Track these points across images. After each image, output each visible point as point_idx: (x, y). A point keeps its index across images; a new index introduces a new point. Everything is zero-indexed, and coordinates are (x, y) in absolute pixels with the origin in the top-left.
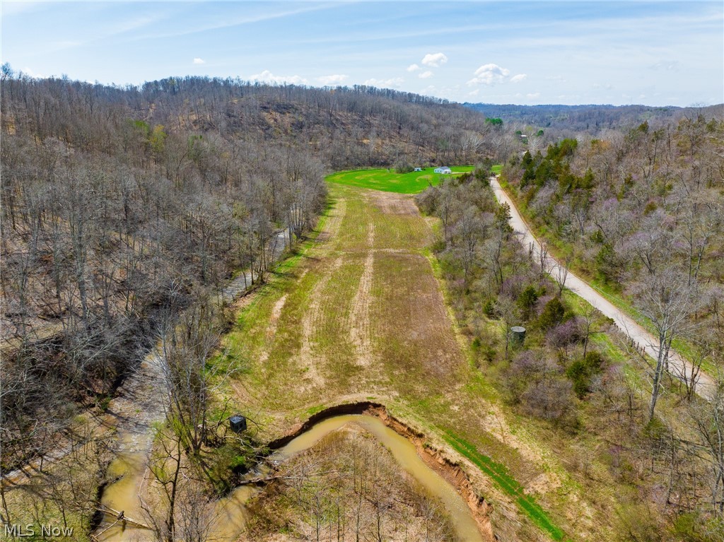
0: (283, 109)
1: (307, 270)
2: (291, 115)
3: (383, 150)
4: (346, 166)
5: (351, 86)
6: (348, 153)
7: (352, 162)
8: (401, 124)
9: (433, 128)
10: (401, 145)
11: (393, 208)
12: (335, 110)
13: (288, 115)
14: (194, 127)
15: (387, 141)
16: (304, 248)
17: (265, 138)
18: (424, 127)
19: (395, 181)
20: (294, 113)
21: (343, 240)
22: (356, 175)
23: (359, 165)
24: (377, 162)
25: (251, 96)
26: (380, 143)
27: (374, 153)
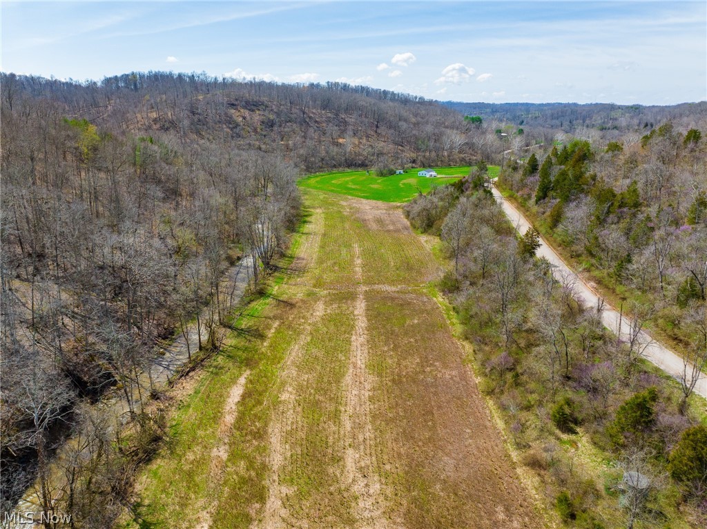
0: (252, 106)
1: (276, 324)
2: (261, 113)
3: (360, 150)
4: (321, 167)
5: (323, 83)
6: (323, 154)
7: (327, 164)
8: (378, 122)
9: (412, 126)
10: (380, 145)
11: (379, 221)
12: (309, 107)
13: (257, 112)
14: (154, 126)
15: (364, 141)
16: (273, 284)
17: (232, 137)
18: (403, 125)
19: (376, 186)
20: (264, 110)
21: (324, 271)
22: (332, 179)
23: (335, 166)
24: (354, 163)
25: (218, 93)
26: (357, 143)
27: (350, 153)
